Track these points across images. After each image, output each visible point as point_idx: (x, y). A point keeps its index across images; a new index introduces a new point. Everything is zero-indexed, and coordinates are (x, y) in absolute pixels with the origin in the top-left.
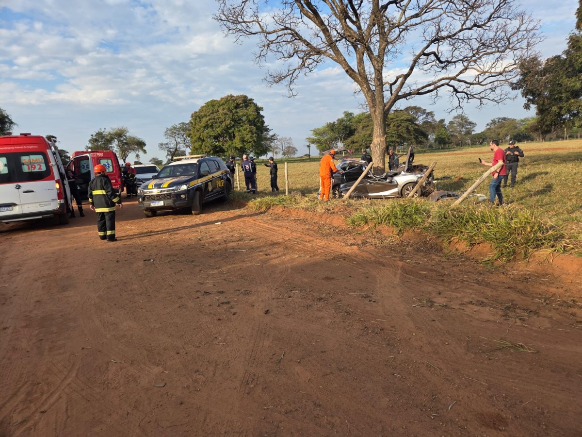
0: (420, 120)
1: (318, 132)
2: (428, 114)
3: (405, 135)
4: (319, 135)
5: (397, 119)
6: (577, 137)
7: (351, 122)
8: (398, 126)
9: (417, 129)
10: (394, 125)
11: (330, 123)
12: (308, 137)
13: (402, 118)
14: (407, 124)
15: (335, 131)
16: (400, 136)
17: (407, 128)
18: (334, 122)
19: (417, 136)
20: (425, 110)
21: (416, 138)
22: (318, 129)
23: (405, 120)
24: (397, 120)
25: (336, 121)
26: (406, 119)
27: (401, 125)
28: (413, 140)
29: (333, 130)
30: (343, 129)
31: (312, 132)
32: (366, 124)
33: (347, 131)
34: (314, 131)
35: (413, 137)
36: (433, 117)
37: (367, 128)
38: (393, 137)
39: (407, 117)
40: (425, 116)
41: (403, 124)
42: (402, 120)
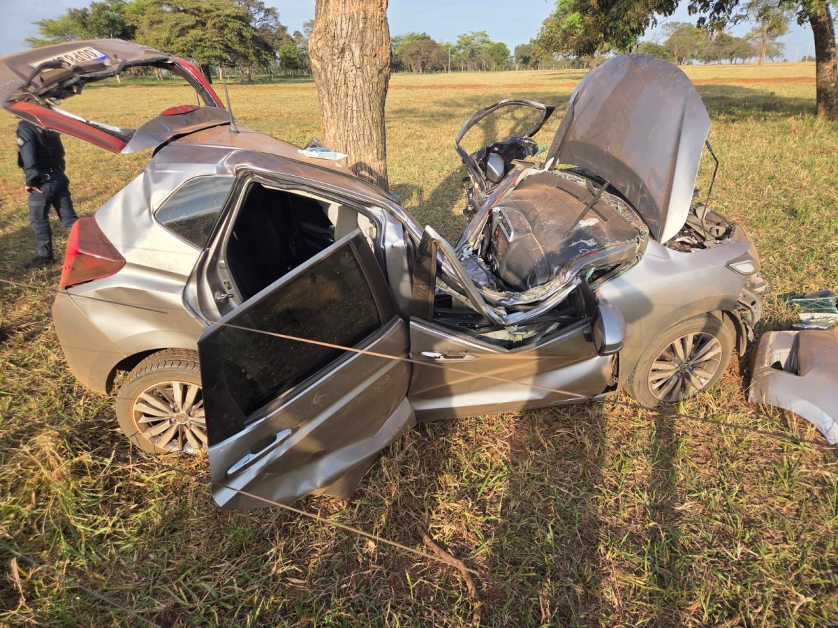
0: (258, 20)
1: (52, 27)
2: (268, 11)
3: (237, 47)
4: (55, 34)
5: (218, 12)
7: (124, 13)
8: (222, 28)
9: (257, 37)
10: (214, 25)
11: (76, 10)
12: (30, 38)
13: (227, 12)
14: (238, 24)
15: (89, 27)
16: (228, 49)
17: (240, 35)
18: (85, 9)
19: (258, 51)
20: (262, 3)
21: (258, 54)
22: (51, 21)
23: (234, 17)
24: (219, 16)
25: (88, 7)
26: (234, 14)
27: (226, 26)
28: (253, 58)
29: (84, 25)
30: (107, 26)
31: (38, 26)
32: (157, 17)
33: (116, 29)
34: (41, 24)
35: (251, 51)
36: (276, 18)
37: (160, 26)
38: (216, 48)
39: (236, 10)
40: (262, 14)
41: (231, 25)
42: (228, 16)
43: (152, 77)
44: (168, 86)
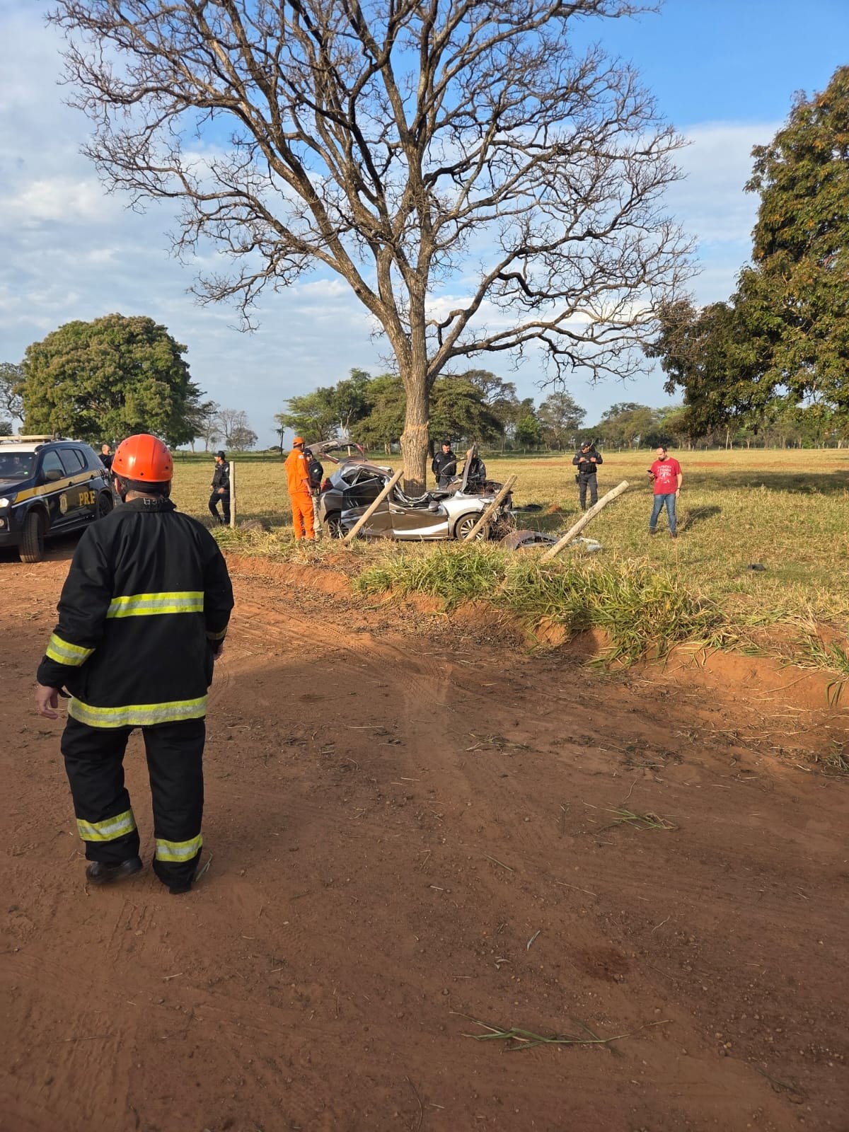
0: (491, 398)
1: (300, 404)
2: (505, 387)
3: (463, 423)
4: (301, 411)
5: (450, 391)
6: (745, 446)
7: (365, 391)
8: (452, 406)
9: (486, 414)
10: (445, 402)
11: (323, 389)
12: (279, 413)
13: (459, 390)
14: (468, 401)
15: (332, 405)
16: (454, 424)
17: (468, 411)
18: (332, 388)
19: (484, 427)
20: (500, 379)
21: (483, 429)
22: (300, 398)
23: (465, 396)
24: (450, 394)
25: (335, 387)
26: (465, 393)
27: (456, 403)
28: (478, 434)
29: (329, 402)
30: (349, 403)
31: (288, 403)
32: (393, 397)
33: (355, 406)
34: (291, 401)
35: (477, 427)
36: (513, 392)
37: (394, 404)
38: (442, 424)
39: (468, 389)
40: (499, 390)
41: (460, 403)
42: (458, 394)
43: (380, 451)
44: (393, 459)
